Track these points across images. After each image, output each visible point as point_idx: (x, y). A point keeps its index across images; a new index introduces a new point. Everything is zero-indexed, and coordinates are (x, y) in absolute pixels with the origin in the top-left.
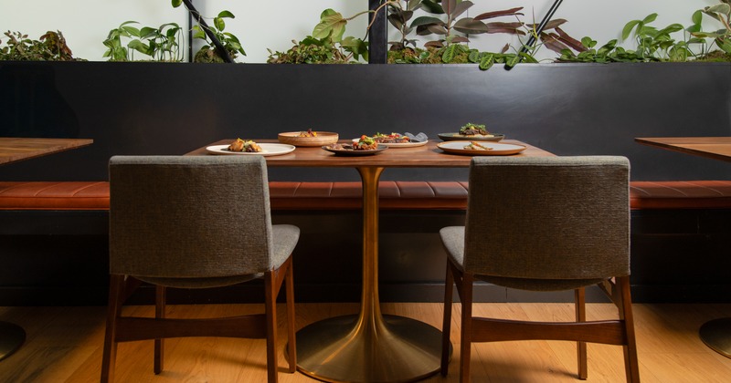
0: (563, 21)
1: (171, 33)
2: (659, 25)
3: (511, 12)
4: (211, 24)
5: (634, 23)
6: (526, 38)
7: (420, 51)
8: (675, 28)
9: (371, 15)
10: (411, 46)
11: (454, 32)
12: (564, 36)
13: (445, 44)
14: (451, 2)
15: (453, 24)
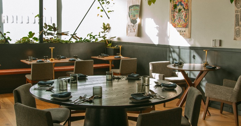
0: (76, 34)
2: (93, 35)
3: (68, 32)
5: (89, 34)
6: (70, 37)
7: (49, 40)
8: (96, 35)
10: (47, 38)
11: (55, 36)
12: (76, 37)
13: (54, 38)
14: (55, 29)
15: (55, 34)
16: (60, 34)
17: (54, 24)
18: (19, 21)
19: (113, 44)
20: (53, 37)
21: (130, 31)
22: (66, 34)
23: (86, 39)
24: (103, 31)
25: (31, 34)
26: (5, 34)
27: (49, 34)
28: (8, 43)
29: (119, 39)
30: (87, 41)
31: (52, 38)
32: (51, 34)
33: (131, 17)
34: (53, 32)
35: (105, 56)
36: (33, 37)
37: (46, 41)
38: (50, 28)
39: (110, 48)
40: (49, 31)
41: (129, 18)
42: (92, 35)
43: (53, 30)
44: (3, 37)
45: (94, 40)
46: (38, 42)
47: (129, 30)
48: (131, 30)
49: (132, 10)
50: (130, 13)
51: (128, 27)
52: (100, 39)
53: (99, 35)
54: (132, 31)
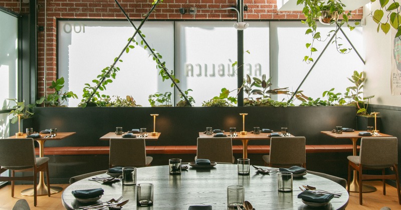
0: (302, 91)
1: (169, 95)
2: (335, 92)
3: (285, 88)
4: (184, 93)
5: (326, 92)
6: (290, 97)
7: (255, 101)
8: (339, 94)
9: (238, 90)
10: (251, 99)
11: (266, 95)
12: (303, 96)
13: (263, 98)
14: (264, 85)
15: (265, 92)
16: (274, 92)
17: (264, 76)
18: (210, 72)
19: (370, 108)
20: (262, 96)
21: (396, 85)
22: (285, 93)
23: (320, 100)
24: (354, 85)
25: (225, 92)
26: (187, 93)
27: (254, 92)
28: (189, 106)
29: (379, 100)
30: (321, 104)
31: (260, 98)
32: (259, 92)
33: (397, 57)
34: (262, 89)
35: (346, 131)
36: (228, 97)
37: (248, 103)
38: (257, 82)
39: (363, 116)
40: (254, 88)
41: (394, 60)
42: (332, 94)
43: (261, 85)
44: (183, 98)
45: (335, 102)
46: (236, 105)
47: (394, 83)
48: (397, 83)
49: (398, 45)
50: (396, 51)
51: (392, 77)
52: (347, 101)
53: (347, 94)
54: (399, 85)
